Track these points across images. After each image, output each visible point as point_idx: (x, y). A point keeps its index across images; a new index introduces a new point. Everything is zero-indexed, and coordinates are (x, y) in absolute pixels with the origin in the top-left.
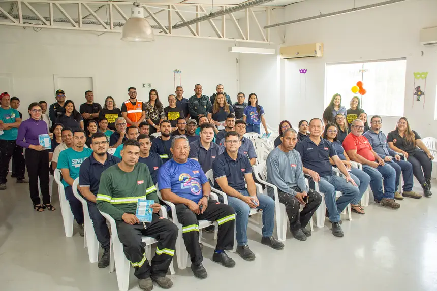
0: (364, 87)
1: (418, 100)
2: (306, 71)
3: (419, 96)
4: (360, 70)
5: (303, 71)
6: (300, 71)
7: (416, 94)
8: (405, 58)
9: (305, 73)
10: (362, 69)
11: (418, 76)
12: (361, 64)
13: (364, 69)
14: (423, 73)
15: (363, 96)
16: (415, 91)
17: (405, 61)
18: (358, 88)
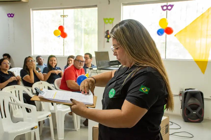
0: (65, 31)
1: (108, 42)
2: (13, 15)
3: (108, 38)
4: (61, 16)
5: (11, 15)
6: (8, 15)
7: (106, 37)
8: (96, 6)
9: (12, 17)
10: (63, 15)
11: (107, 21)
12: (62, 10)
13: (65, 14)
14: (110, 19)
15: (65, 39)
16: (105, 35)
17: (97, 8)
18: (60, 32)
